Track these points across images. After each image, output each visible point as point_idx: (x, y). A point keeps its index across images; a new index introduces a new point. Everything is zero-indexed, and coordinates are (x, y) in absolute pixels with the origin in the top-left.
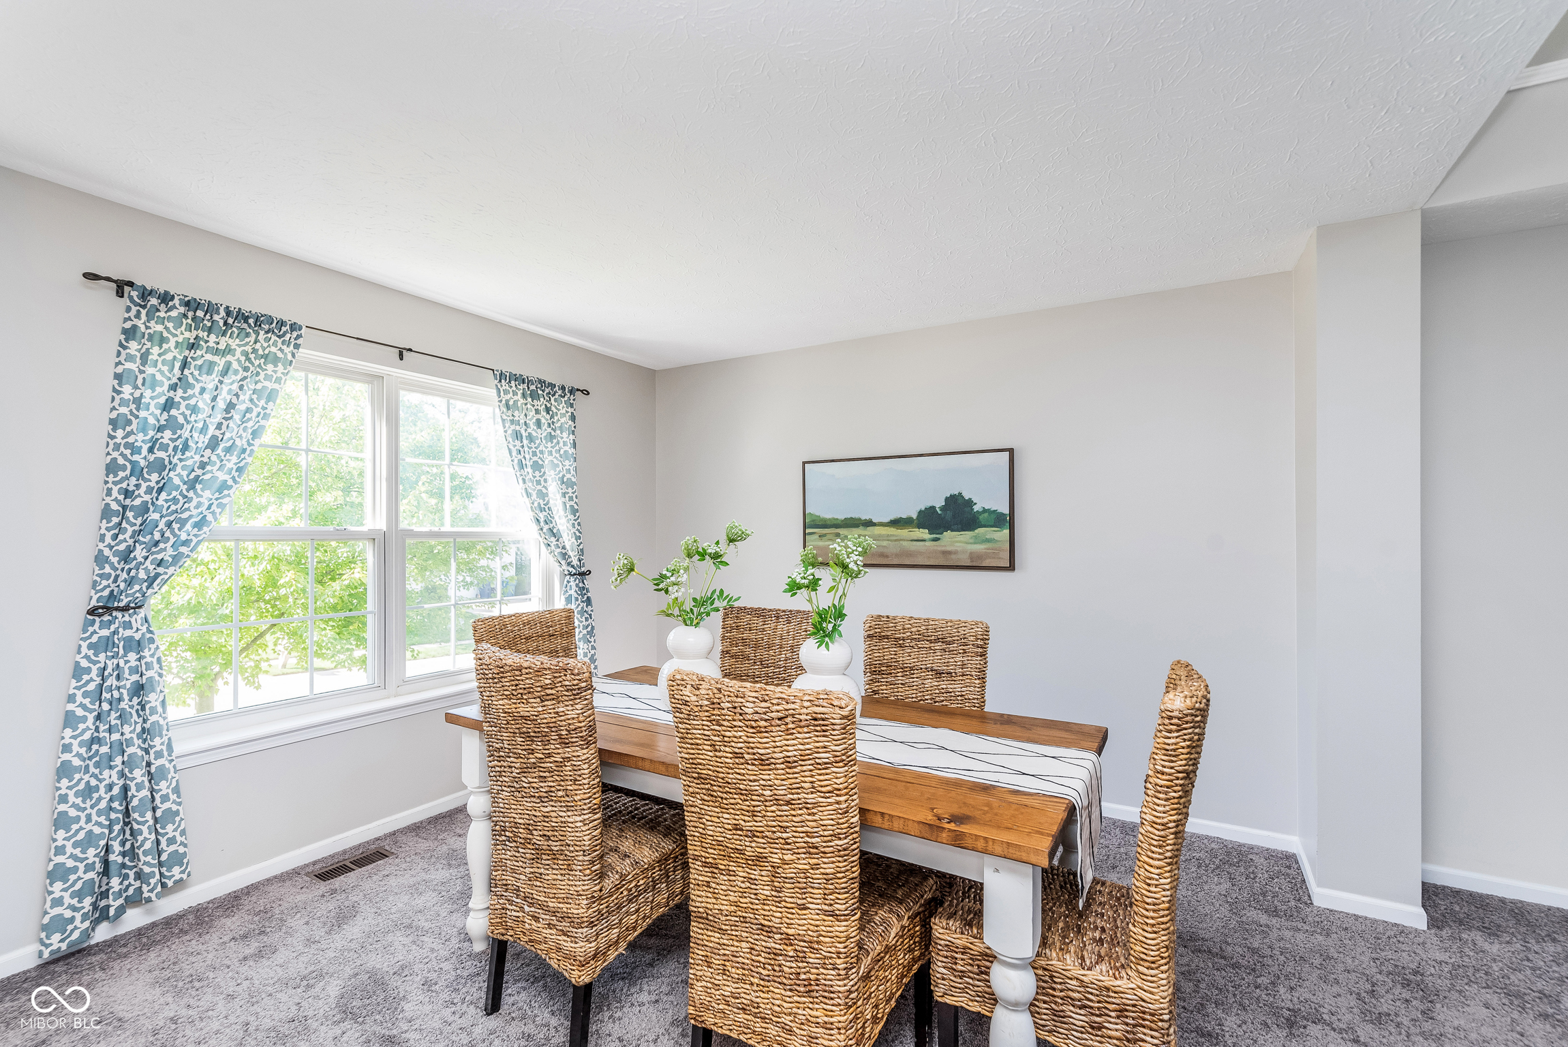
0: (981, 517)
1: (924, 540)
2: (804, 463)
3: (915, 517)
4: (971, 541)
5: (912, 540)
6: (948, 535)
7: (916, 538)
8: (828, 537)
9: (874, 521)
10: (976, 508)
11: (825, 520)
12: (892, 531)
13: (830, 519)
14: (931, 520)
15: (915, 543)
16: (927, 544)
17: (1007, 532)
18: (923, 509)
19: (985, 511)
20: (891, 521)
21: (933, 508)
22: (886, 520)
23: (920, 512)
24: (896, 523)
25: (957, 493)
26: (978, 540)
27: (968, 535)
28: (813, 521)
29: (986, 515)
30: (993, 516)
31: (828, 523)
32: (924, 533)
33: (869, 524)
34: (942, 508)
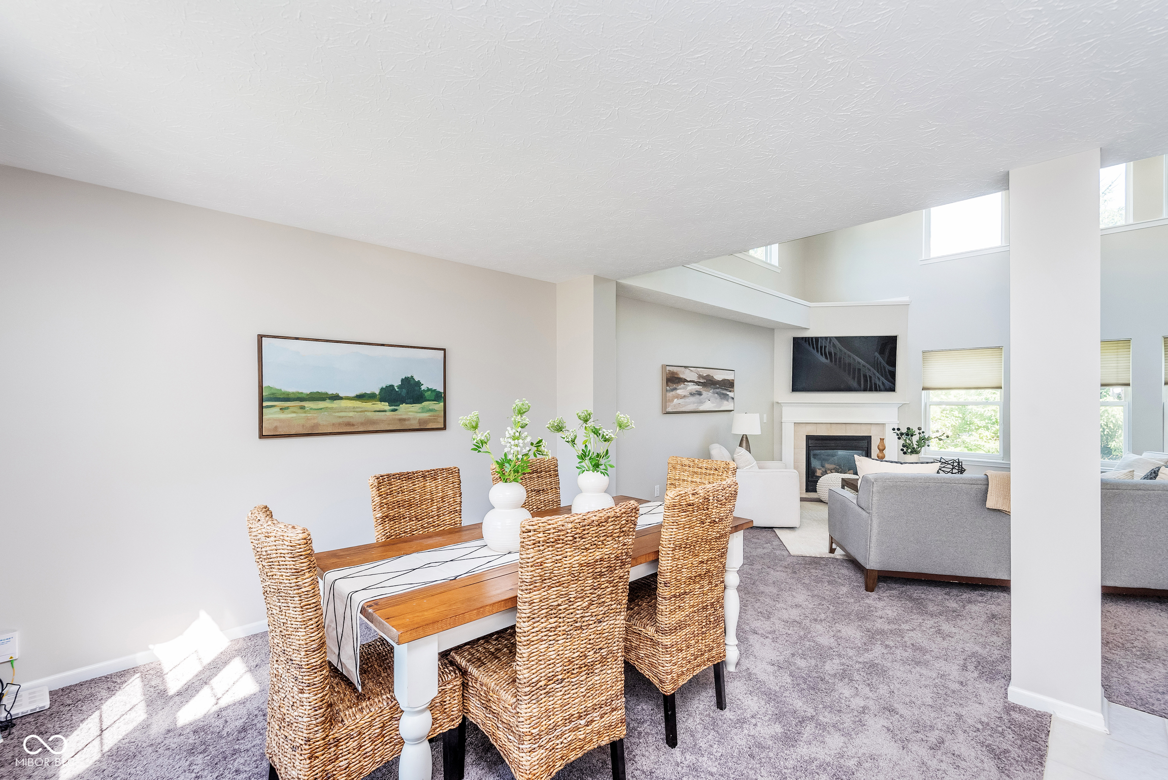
0: (426, 394)
1: (385, 411)
2: (260, 337)
3: (377, 392)
4: (419, 411)
5: (375, 411)
6: (403, 407)
7: (378, 410)
8: (291, 409)
9: (341, 395)
10: (423, 388)
11: (288, 394)
12: (358, 404)
13: (293, 393)
14: (390, 396)
15: (377, 413)
16: (388, 413)
17: (442, 404)
18: (384, 387)
19: (429, 390)
20: (357, 395)
21: (392, 386)
22: (353, 394)
23: (382, 389)
24: (361, 397)
25: (410, 376)
26: (424, 410)
27: (417, 407)
28: (273, 394)
29: (429, 392)
30: (434, 394)
31: (291, 396)
32: (385, 406)
33: (336, 397)
34: (399, 387)
